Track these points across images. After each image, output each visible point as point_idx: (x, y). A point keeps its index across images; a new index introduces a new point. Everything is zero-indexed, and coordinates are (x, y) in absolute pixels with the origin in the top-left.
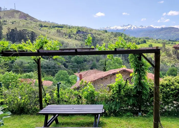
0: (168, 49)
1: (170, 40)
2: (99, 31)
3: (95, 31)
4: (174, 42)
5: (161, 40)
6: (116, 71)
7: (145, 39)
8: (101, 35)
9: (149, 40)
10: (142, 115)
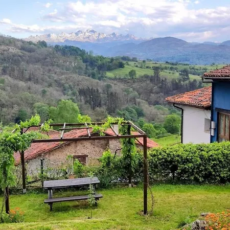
0: (164, 79)
1: (167, 62)
2: (30, 43)
3: (21, 43)
4: (174, 67)
5: (151, 62)
6: (84, 133)
7: (121, 61)
8: (34, 52)
9: (130, 63)
10: (132, 186)
